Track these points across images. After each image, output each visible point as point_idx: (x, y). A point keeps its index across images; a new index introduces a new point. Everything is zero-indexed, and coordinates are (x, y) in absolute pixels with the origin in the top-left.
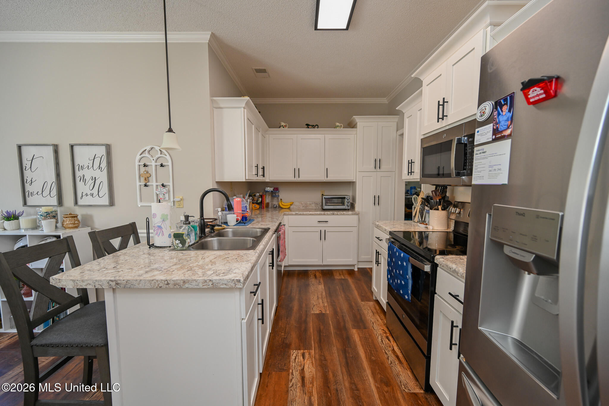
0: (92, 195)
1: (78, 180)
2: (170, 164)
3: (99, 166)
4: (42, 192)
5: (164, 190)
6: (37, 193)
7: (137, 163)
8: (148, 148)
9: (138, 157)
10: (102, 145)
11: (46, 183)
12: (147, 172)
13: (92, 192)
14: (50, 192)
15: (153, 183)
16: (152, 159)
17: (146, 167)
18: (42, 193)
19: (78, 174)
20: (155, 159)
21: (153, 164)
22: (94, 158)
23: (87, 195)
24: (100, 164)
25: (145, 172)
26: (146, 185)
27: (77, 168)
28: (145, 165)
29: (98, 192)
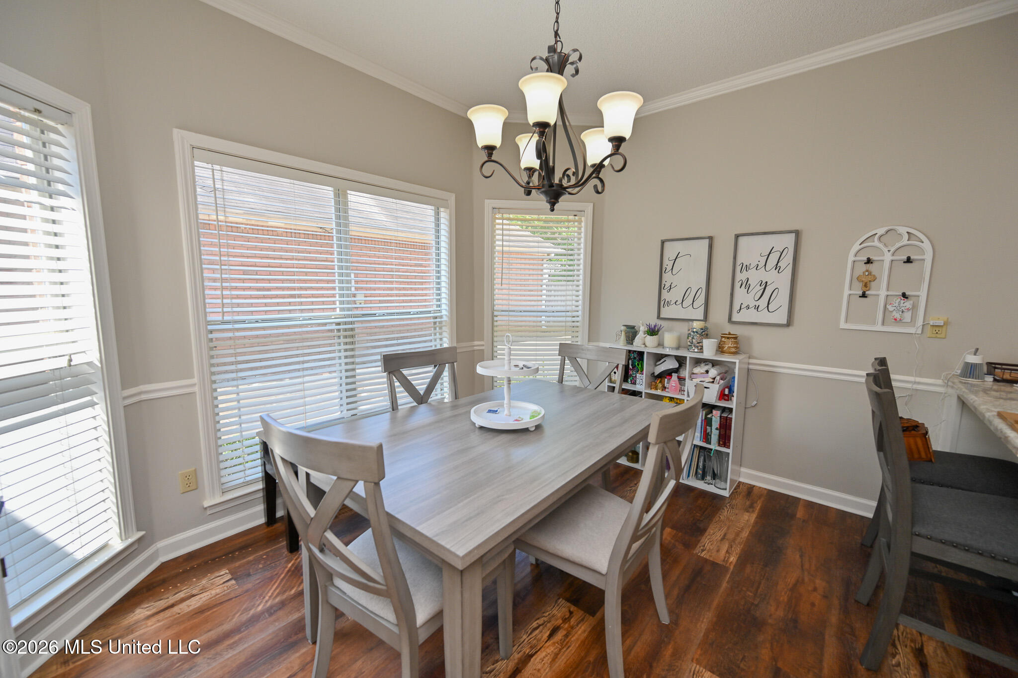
0: (757, 308)
1: (737, 285)
2: (928, 257)
3: (777, 265)
4: (683, 301)
5: (908, 304)
6: (675, 303)
7: (851, 258)
8: (881, 231)
9: (856, 247)
10: (790, 232)
11: (690, 289)
12: (870, 274)
13: (757, 304)
14: (693, 302)
15: (880, 291)
16: (885, 250)
17: (871, 265)
18: (682, 303)
19: (740, 277)
20: (893, 250)
21: (888, 257)
22: (770, 253)
23: (748, 307)
24: (778, 262)
25: (867, 273)
26: (864, 295)
27: (738, 268)
28: (869, 261)
29: (768, 304)
